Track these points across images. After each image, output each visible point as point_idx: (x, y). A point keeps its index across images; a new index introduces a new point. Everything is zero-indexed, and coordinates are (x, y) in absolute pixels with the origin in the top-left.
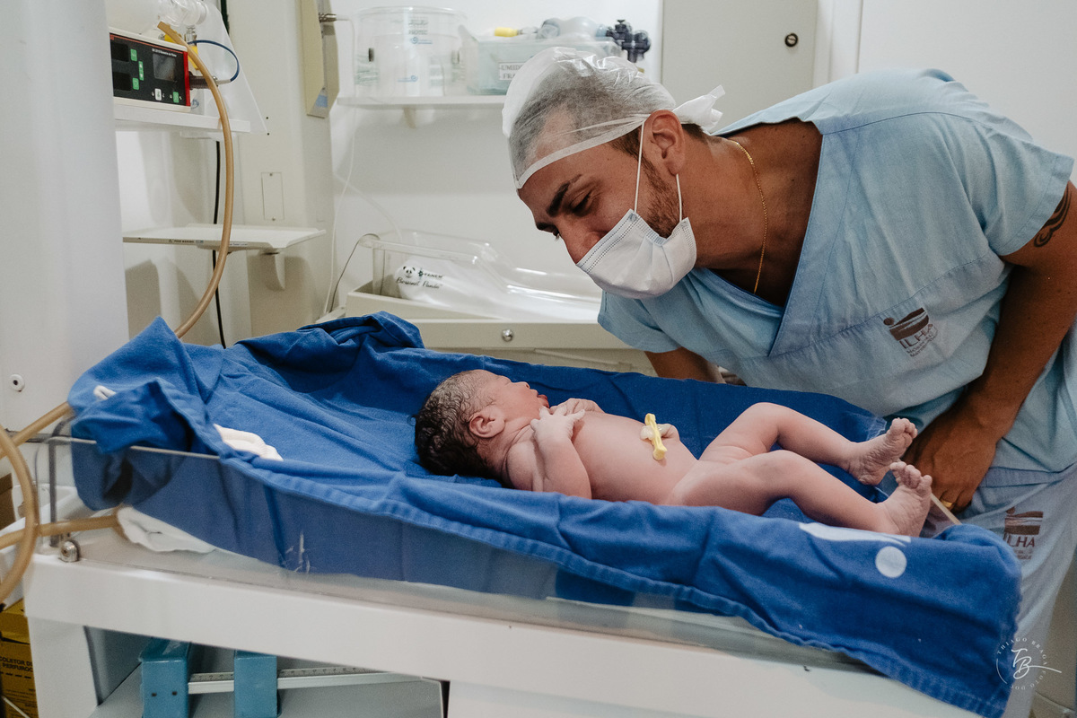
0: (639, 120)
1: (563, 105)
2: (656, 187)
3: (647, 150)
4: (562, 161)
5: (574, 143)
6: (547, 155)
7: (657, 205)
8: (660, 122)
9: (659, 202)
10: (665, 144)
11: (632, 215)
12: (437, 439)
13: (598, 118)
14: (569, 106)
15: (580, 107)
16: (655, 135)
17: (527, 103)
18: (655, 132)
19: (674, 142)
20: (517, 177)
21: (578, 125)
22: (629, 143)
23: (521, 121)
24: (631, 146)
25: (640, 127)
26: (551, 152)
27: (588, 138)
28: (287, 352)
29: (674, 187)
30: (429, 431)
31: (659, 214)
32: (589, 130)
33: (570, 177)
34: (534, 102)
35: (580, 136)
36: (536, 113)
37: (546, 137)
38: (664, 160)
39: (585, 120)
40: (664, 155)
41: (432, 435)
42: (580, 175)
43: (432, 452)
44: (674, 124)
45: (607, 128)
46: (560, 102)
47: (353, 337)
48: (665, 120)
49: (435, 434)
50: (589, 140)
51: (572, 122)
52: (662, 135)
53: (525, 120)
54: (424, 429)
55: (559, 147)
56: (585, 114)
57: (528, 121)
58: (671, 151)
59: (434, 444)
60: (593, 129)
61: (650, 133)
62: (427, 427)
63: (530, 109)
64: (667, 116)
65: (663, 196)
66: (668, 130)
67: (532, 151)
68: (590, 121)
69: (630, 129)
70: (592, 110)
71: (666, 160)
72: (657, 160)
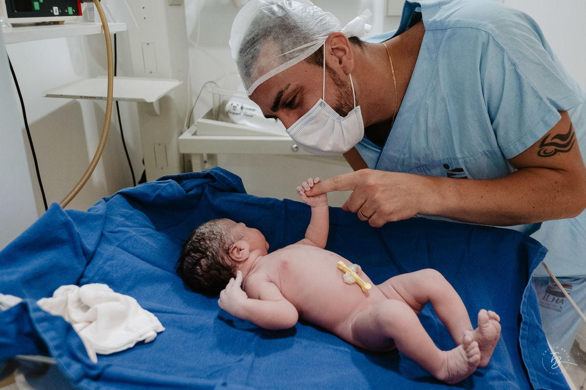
0: (321, 41)
1: (271, 38)
2: (338, 85)
3: (329, 61)
4: (276, 76)
5: (282, 64)
6: (265, 73)
7: (340, 97)
8: (335, 40)
9: (342, 95)
10: (340, 54)
11: (322, 102)
12: (203, 262)
13: (295, 44)
14: (274, 38)
15: (281, 38)
16: (333, 49)
17: (245, 39)
18: (333, 47)
19: (345, 53)
20: (247, 88)
21: (283, 51)
22: (317, 58)
23: (243, 51)
24: (319, 60)
25: (323, 46)
26: (268, 71)
27: (291, 59)
28: (152, 198)
29: (349, 84)
30: (197, 255)
31: (343, 102)
32: (290, 53)
33: (283, 87)
34: (250, 37)
35: (285, 59)
36: (253, 44)
37: (262, 61)
38: (340, 65)
39: (287, 46)
40: (340, 62)
41: (199, 260)
42: (289, 85)
43: (199, 271)
44: (344, 40)
45: (302, 50)
46: (268, 36)
47: (197, 186)
48: (338, 38)
49: (202, 258)
50: (291, 61)
51: (278, 49)
52: (337, 49)
53: (246, 50)
54: (193, 254)
55: (273, 68)
56: (286, 43)
57: (248, 50)
58: (344, 59)
59: (201, 266)
60: (292, 52)
61: (330, 48)
62: (195, 253)
63: (248, 42)
64: (339, 36)
65: (343, 90)
66: (341, 45)
67: (254, 72)
68: (290, 47)
69: (316, 48)
70: (290, 39)
71: (342, 65)
72: (335, 65)
